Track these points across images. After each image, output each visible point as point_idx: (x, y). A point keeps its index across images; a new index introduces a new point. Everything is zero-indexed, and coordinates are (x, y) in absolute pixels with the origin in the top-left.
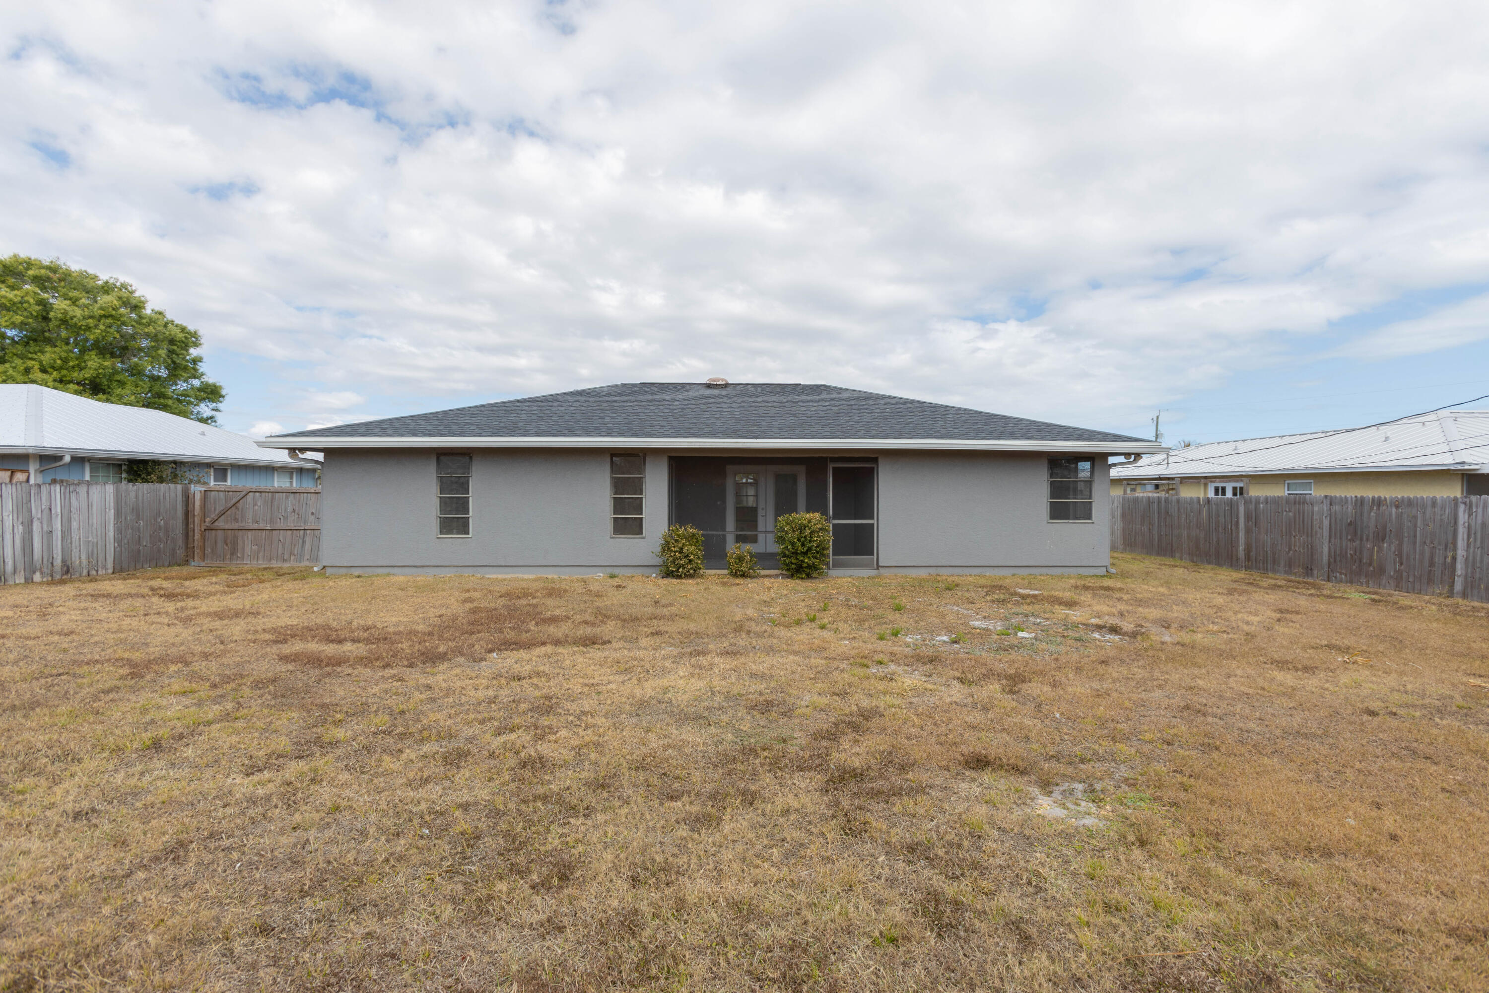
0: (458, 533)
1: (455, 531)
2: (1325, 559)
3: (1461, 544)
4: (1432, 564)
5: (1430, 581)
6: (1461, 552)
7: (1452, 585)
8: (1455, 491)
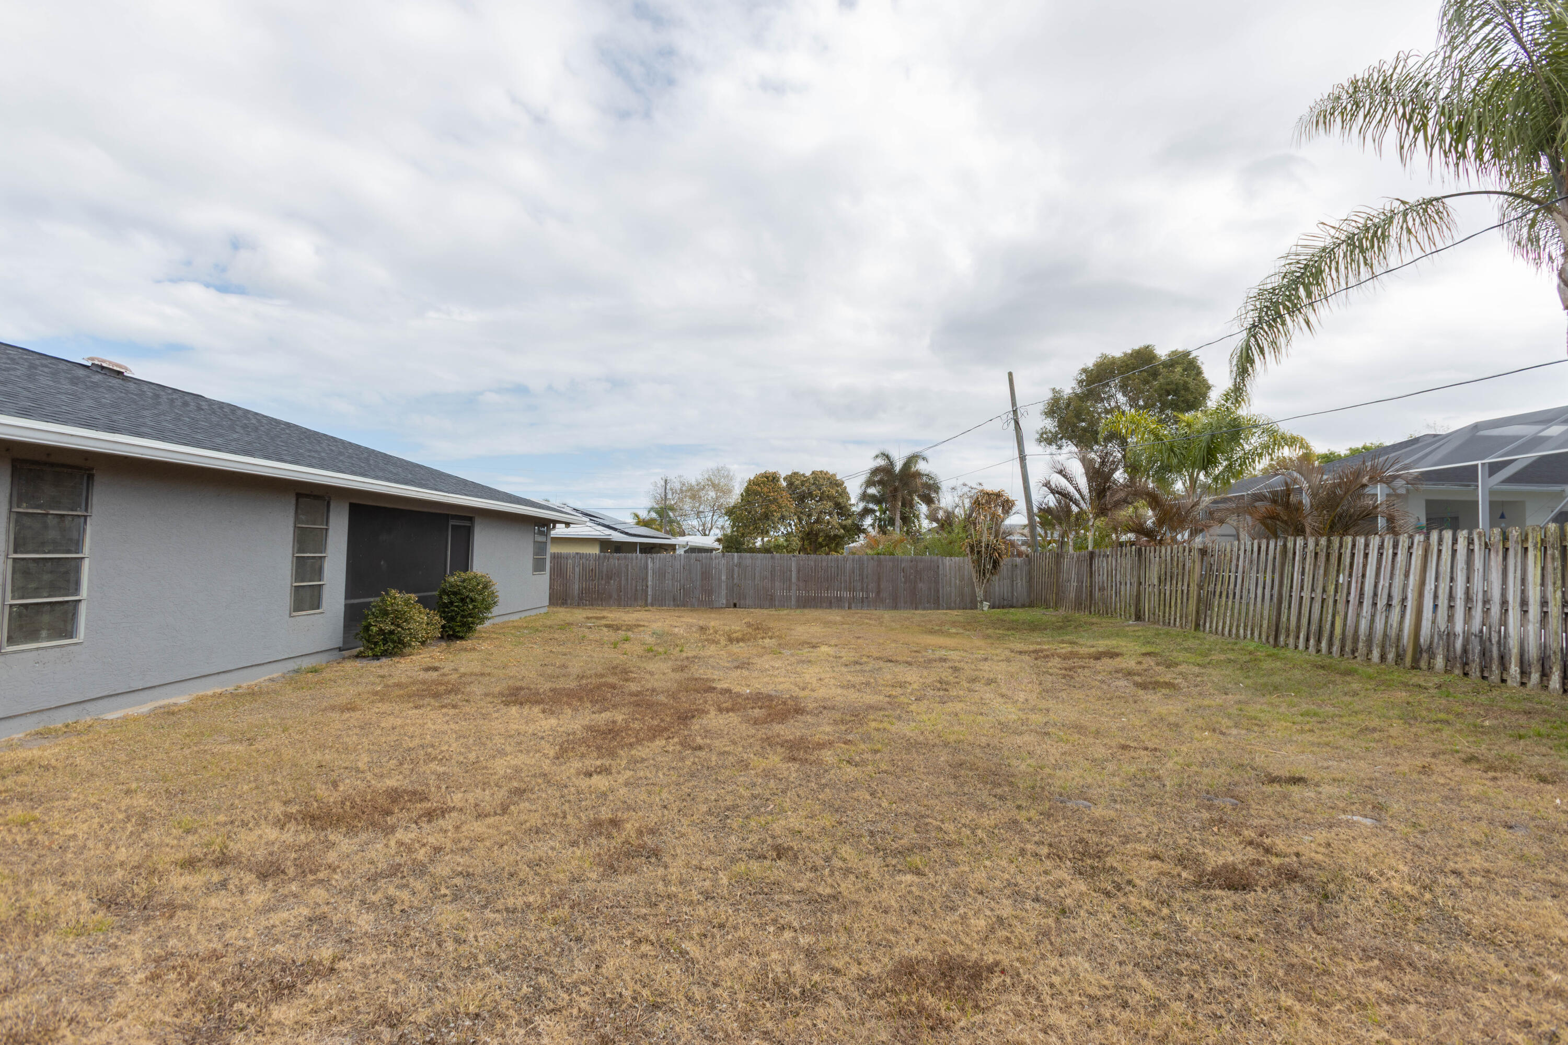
0: (50, 638)
1: (44, 633)
2: (576, 592)
3: (650, 578)
4: (636, 590)
5: (636, 599)
6: (650, 583)
7: (646, 600)
8: (595, 550)
